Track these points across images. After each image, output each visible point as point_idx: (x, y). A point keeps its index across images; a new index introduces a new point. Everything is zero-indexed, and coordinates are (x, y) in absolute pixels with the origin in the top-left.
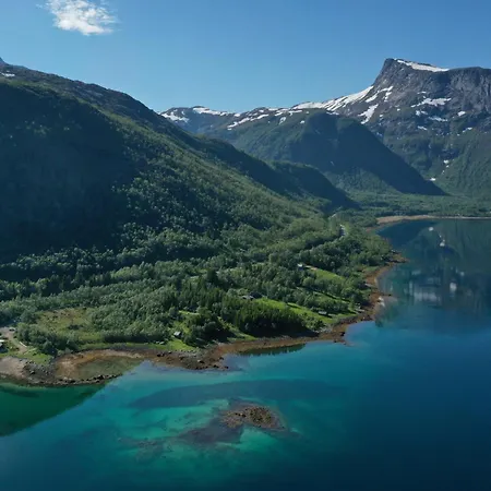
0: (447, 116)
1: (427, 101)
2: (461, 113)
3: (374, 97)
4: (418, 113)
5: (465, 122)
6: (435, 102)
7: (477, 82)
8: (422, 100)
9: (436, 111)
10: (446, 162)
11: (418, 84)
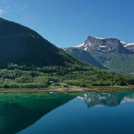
0: (106, 50)
1: (101, 46)
2: (109, 49)
3: (86, 45)
4: (99, 49)
5: (111, 52)
6: (103, 47)
7: (113, 42)
8: (99, 46)
9: (103, 49)
10: (107, 61)
11: (98, 42)
